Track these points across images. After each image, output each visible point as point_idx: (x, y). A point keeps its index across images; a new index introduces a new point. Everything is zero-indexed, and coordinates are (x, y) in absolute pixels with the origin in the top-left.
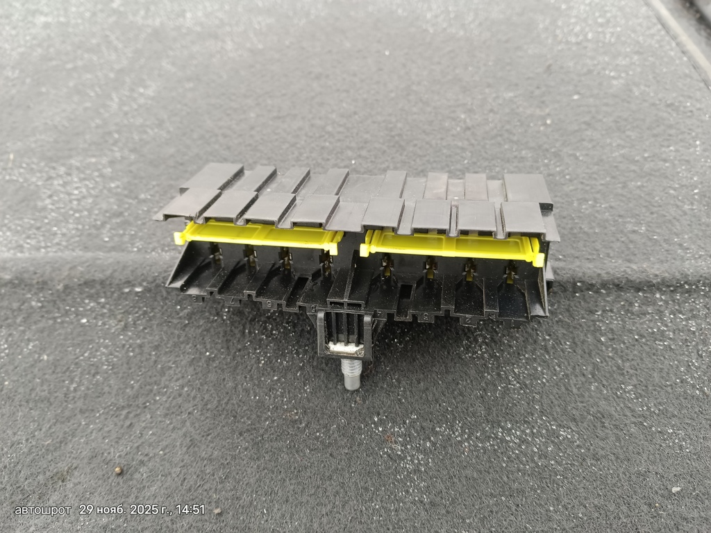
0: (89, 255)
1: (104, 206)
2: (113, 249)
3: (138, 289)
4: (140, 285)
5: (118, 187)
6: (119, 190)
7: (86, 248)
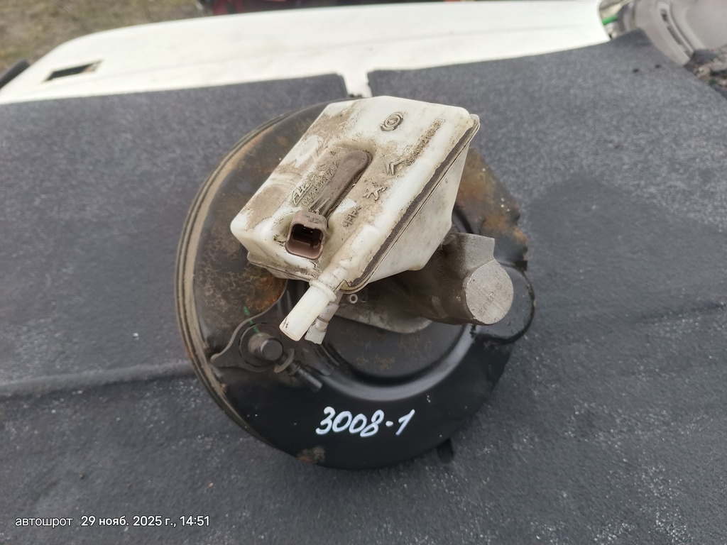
0: (51, 378)
2: (63, 372)
4: (80, 390)
7: (48, 374)
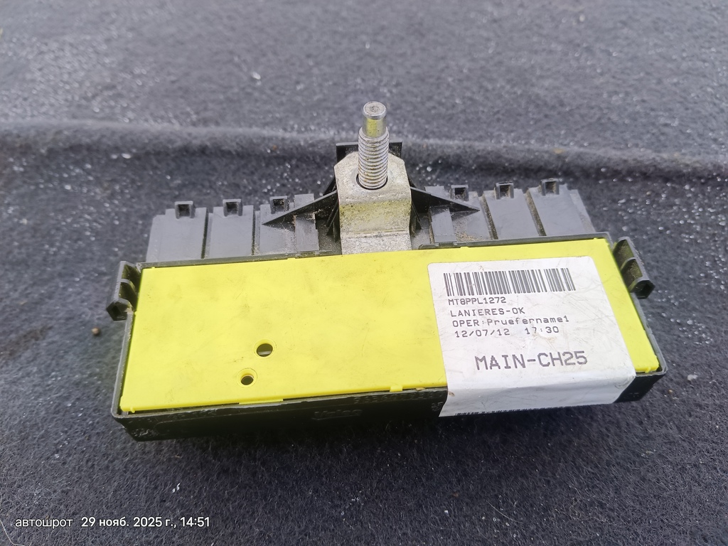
1: (97, 79)
2: (103, 119)
3: (127, 156)
4: (129, 152)
5: (113, 62)
6: (114, 66)
7: (74, 117)
